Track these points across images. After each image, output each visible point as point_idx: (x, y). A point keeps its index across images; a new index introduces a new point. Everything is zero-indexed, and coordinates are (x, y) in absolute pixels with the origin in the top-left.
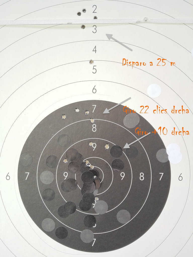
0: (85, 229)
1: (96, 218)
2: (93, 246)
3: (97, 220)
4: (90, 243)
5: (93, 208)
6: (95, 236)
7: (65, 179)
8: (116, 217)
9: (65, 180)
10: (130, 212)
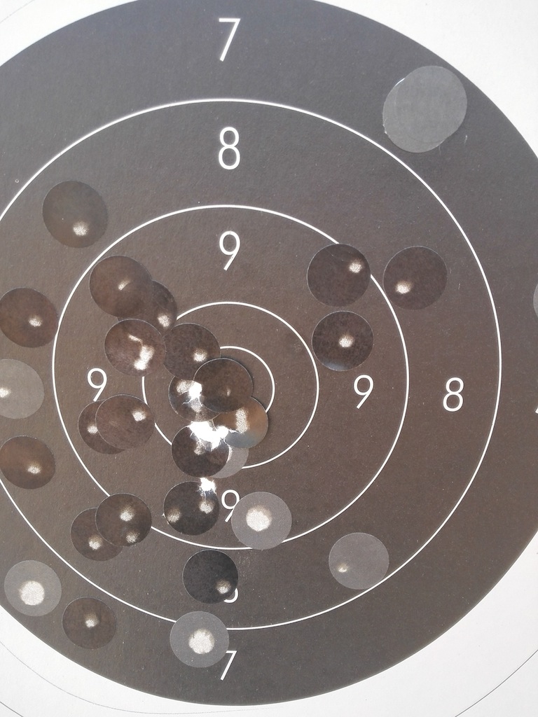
0: (192, 610)
1: (237, 563)
2: (222, 678)
3: (242, 573)
4: (209, 668)
5: (227, 520)
6: (235, 640)
7: (95, 400)
8: (326, 563)
9: (98, 403)
10: (387, 544)
